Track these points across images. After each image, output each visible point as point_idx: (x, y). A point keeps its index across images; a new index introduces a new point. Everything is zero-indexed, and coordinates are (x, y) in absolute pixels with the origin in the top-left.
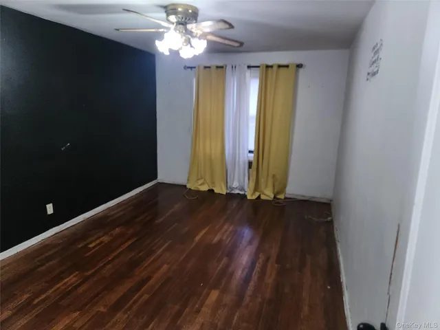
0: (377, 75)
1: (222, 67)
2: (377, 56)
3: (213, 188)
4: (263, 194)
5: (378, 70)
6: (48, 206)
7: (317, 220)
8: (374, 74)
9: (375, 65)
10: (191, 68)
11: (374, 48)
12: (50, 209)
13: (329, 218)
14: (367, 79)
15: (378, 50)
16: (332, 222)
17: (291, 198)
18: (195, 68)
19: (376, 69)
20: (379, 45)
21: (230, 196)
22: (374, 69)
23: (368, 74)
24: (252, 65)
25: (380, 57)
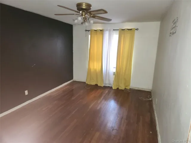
0: (175, 34)
1: (102, 30)
2: (175, 25)
3: (98, 84)
4: (120, 86)
5: (175, 32)
6: (26, 91)
7: (145, 100)
8: (173, 33)
9: (174, 29)
10: (88, 31)
11: (173, 21)
12: (26, 93)
13: (150, 99)
14: (170, 36)
15: (176, 22)
16: (152, 101)
17: (132, 89)
18: (90, 30)
19: (175, 31)
20: (176, 20)
21: (105, 87)
22: (173, 31)
23: (171, 33)
24: (114, 29)
25: (177, 26)
